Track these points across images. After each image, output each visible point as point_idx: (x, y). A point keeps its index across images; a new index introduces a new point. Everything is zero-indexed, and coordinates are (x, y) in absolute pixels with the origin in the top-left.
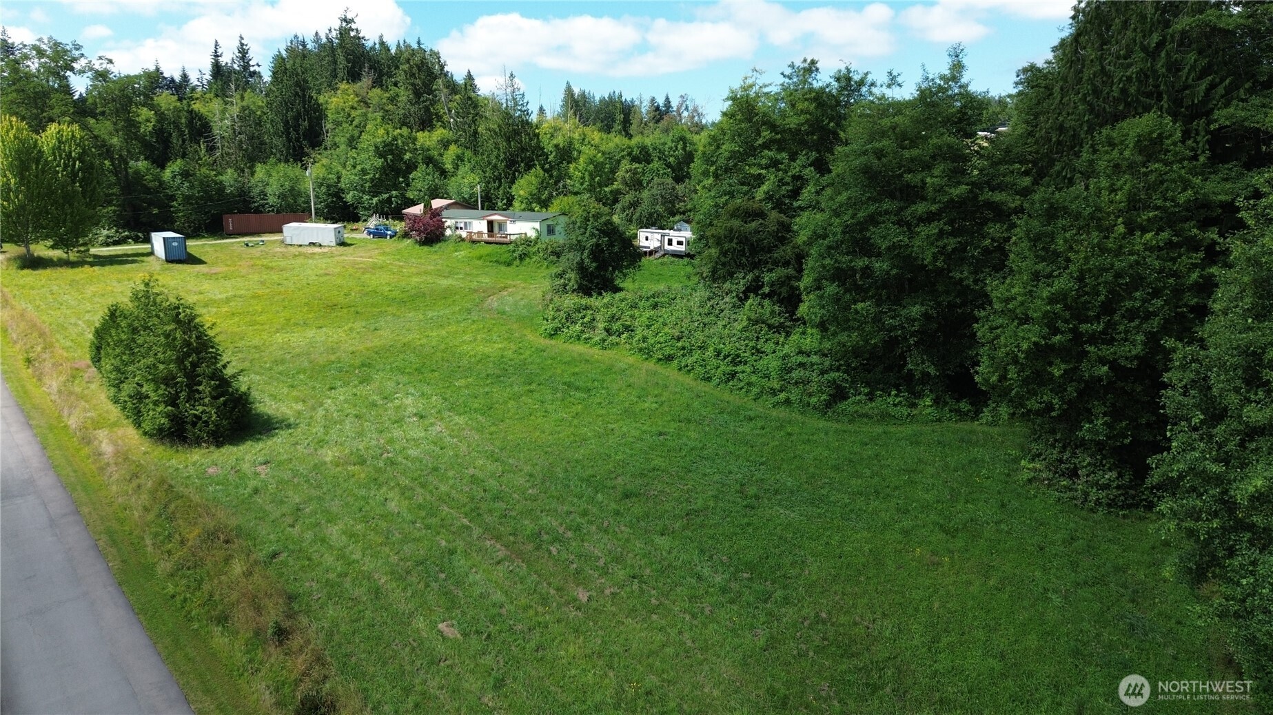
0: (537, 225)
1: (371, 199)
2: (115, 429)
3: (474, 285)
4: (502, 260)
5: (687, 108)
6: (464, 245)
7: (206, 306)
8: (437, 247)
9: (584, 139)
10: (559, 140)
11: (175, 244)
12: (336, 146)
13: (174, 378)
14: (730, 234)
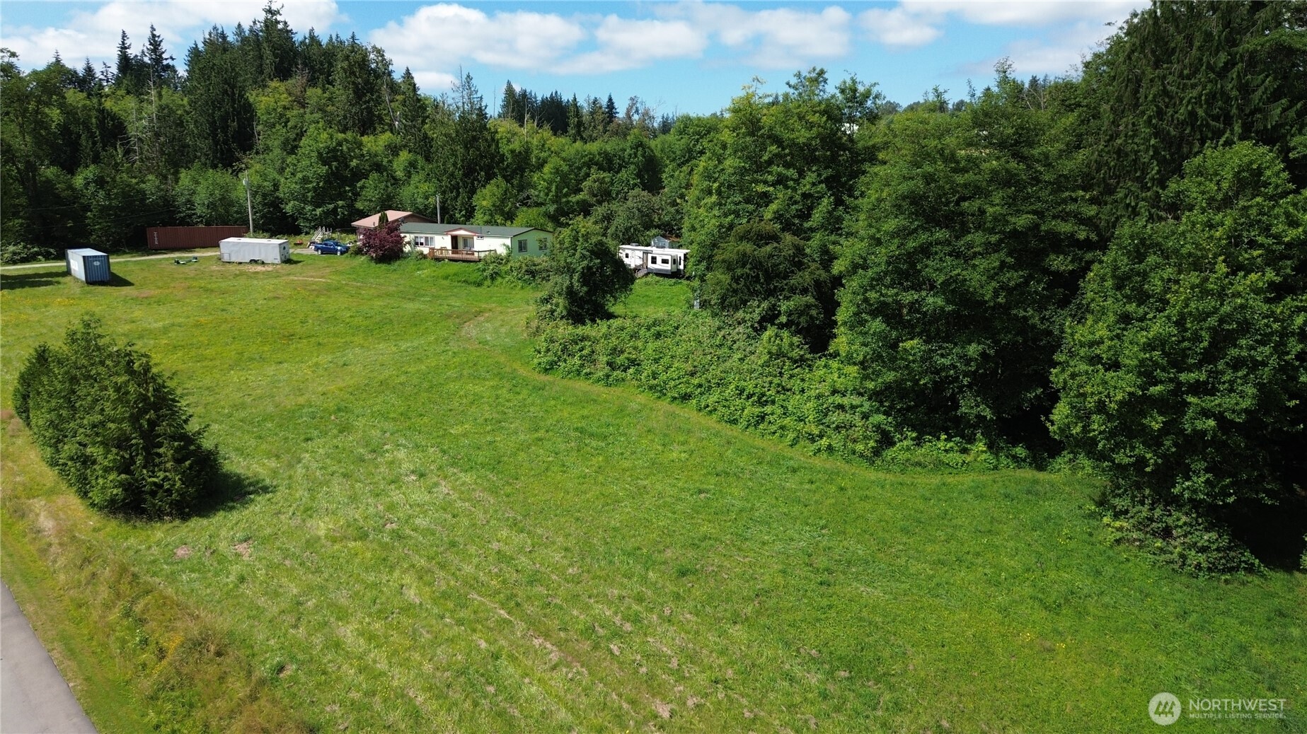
0: (508, 242)
1: (314, 210)
2: (54, 497)
3: (445, 309)
4: (472, 279)
5: (637, 111)
6: (426, 263)
7: (141, 337)
8: (396, 265)
9: (543, 145)
10: (516, 146)
11: (97, 263)
12: (268, 149)
13: (128, 439)
14: (743, 259)
